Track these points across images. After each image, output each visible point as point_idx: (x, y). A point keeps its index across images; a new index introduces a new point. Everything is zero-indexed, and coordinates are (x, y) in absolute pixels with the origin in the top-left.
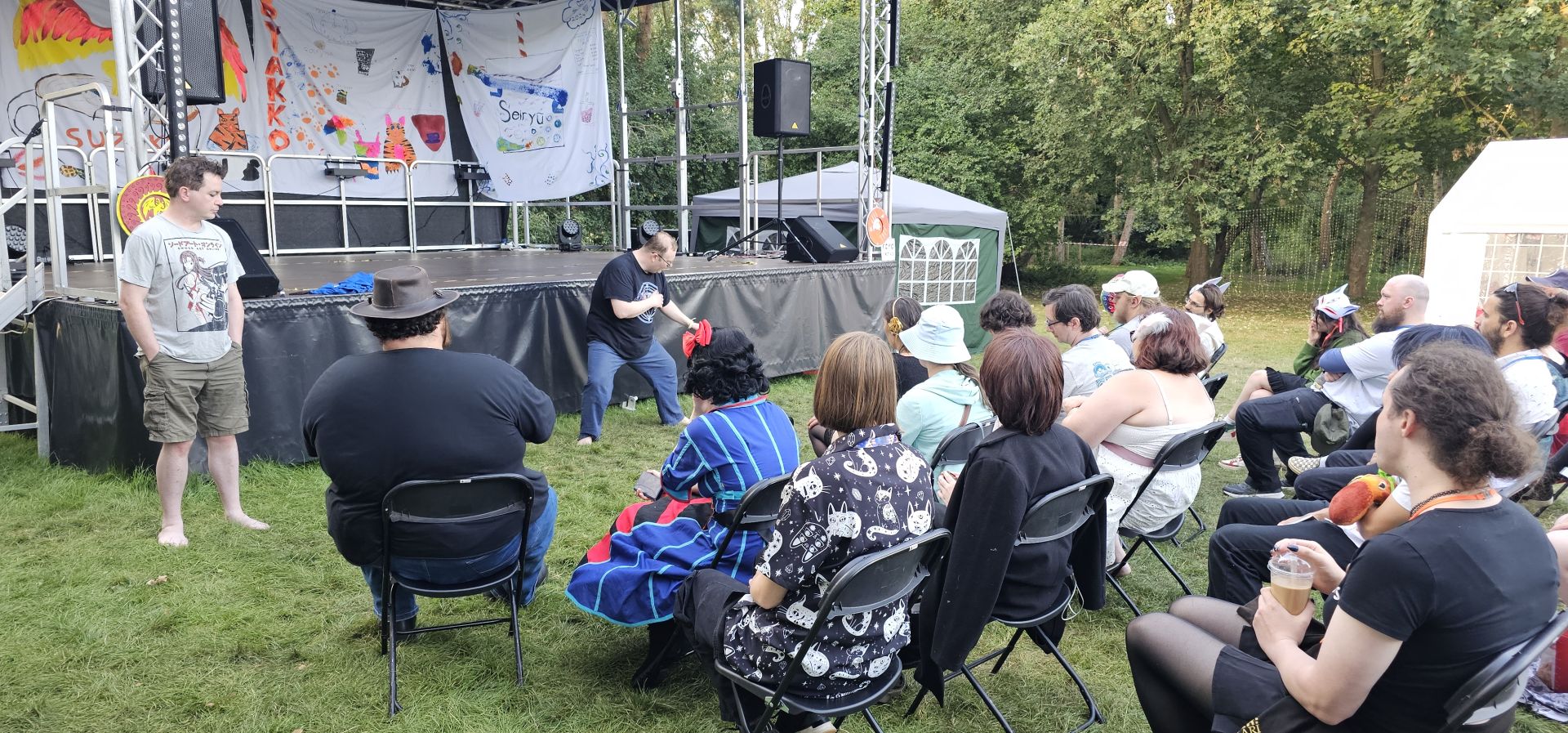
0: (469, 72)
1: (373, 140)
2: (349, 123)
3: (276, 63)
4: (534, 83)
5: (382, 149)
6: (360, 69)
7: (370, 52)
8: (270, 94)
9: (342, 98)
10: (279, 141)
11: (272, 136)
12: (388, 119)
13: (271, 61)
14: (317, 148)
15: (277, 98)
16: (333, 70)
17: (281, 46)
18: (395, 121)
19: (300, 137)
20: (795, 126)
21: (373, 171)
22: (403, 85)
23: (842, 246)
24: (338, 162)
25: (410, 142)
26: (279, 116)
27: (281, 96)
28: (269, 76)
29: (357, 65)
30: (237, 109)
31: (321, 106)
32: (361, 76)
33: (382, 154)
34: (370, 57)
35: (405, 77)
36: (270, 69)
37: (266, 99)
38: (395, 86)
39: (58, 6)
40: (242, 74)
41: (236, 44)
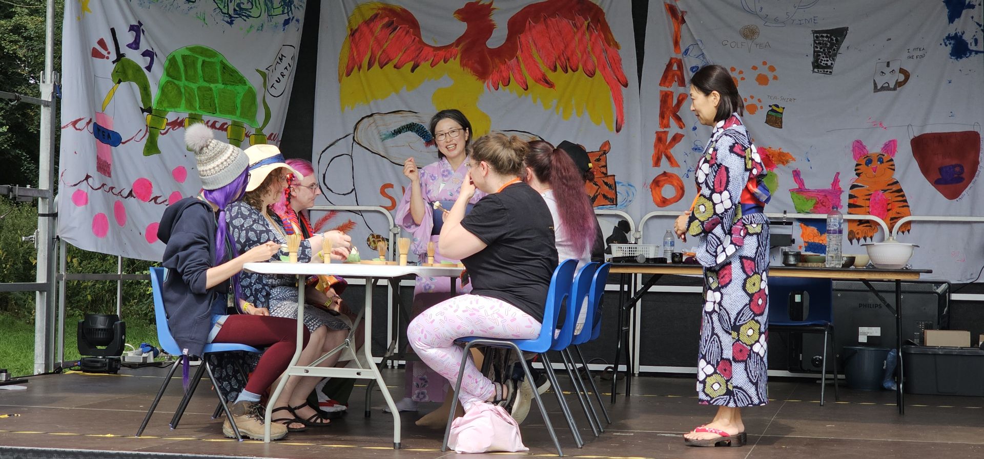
1: (827, 185)
2: (783, 158)
3: (675, 67)
5: (845, 200)
6: (816, 65)
7: (840, 33)
8: (662, 116)
9: (774, 118)
10: (668, 191)
11: (657, 183)
12: (859, 148)
13: (669, 66)
15: (672, 122)
16: (764, 70)
17: (685, 44)
18: (874, 148)
21: (824, 239)
22: (899, 84)
26: (673, 151)
27: (678, 119)
28: (665, 89)
29: (811, 59)
30: (607, 143)
32: (819, 76)
33: (845, 209)
34: (839, 43)
35: (902, 71)
36: (666, 78)
37: (654, 125)
38: (876, 89)
39: (389, 25)
40: (619, 91)
41: (617, 46)
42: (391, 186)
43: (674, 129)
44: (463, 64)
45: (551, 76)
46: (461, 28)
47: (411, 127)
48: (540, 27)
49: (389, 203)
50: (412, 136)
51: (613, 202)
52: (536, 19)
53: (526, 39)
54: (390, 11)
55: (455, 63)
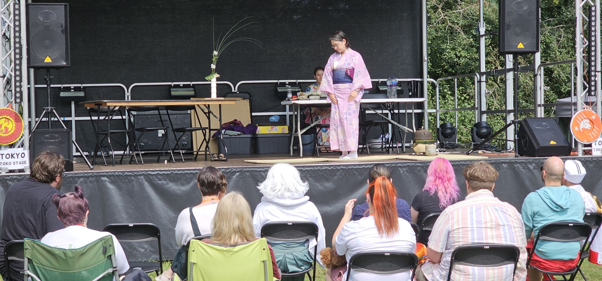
20: (521, 46)
23: (552, 143)
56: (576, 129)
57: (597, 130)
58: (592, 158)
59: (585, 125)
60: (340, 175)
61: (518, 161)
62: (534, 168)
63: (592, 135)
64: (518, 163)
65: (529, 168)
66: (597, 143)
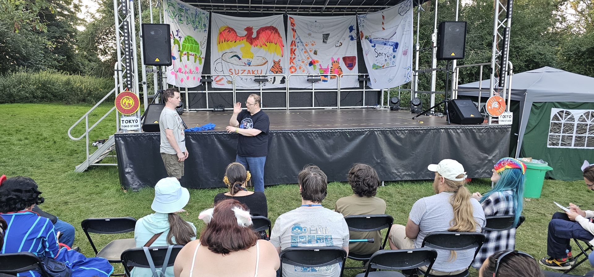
0: (366, 38)
1: (326, 68)
2: (317, 62)
3: (294, 42)
4: (387, 40)
5: (330, 70)
6: (324, 42)
7: (328, 35)
8: (291, 53)
9: (315, 53)
10: (293, 70)
11: (290, 68)
12: (332, 59)
13: (292, 42)
14: (306, 72)
15: (293, 54)
16: (313, 43)
17: (296, 37)
19: (300, 68)
20: (453, 54)
21: (326, 79)
22: (340, 46)
23: (472, 116)
24: (312, 76)
25: (341, 67)
26: (294, 61)
27: (295, 54)
28: (291, 47)
29: (322, 40)
30: (280, 60)
31: (308, 56)
32: (324, 44)
34: (328, 37)
35: (341, 43)
36: (292, 45)
37: (289, 55)
38: (336, 47)
39: (229, 31)
40: (282, 48)
41: (281, 37)
42: (232, 69)
43: (294, 56)
44: (247, 41)
45: (266, 43)
46: (246, 33)
47: (235, 56)
48: (264, 32)
49: (231, 73)
50: (235, 58)
51: (282, 72)
52: (263, 31)
53: (261, 35)
54: (229, 28)
55: (245, 40)
56: (490, 107)
57: (502, 108)
58: (498, 126)
59: (495, 105)
60: (338, 135)
61: (451, 128)
62: (461, 132)
63: (499, 111)
64: (451, 129)
65: (457, 132)
66: (502, 116)
